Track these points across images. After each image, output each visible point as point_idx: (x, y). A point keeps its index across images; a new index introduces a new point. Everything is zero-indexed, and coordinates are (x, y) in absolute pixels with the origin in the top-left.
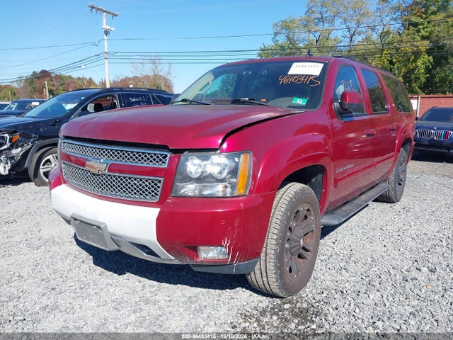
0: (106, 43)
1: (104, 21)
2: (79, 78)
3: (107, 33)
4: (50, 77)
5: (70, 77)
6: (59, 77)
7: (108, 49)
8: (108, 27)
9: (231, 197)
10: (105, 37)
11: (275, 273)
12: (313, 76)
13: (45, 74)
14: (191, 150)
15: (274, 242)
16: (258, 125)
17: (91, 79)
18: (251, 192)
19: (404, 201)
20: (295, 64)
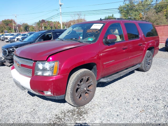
0: (60, 9)
1: (60, 1)
2: (55, 22)
3: (61, 6)
4: (45, 22)
5: (51, 22)
6: (48, 22)
7: (61, 12)
8: (61, 4)
9: (51, 76)
10: (60, 7)
11: (71, 99)
12: (98, 29)
13: (43, 21)
14: (39, 61)
15: (70, 90)
16: (62, 52)
17: (58, 22)
18: (58, 74)
19: (151, 70)
20: (94, 24)
